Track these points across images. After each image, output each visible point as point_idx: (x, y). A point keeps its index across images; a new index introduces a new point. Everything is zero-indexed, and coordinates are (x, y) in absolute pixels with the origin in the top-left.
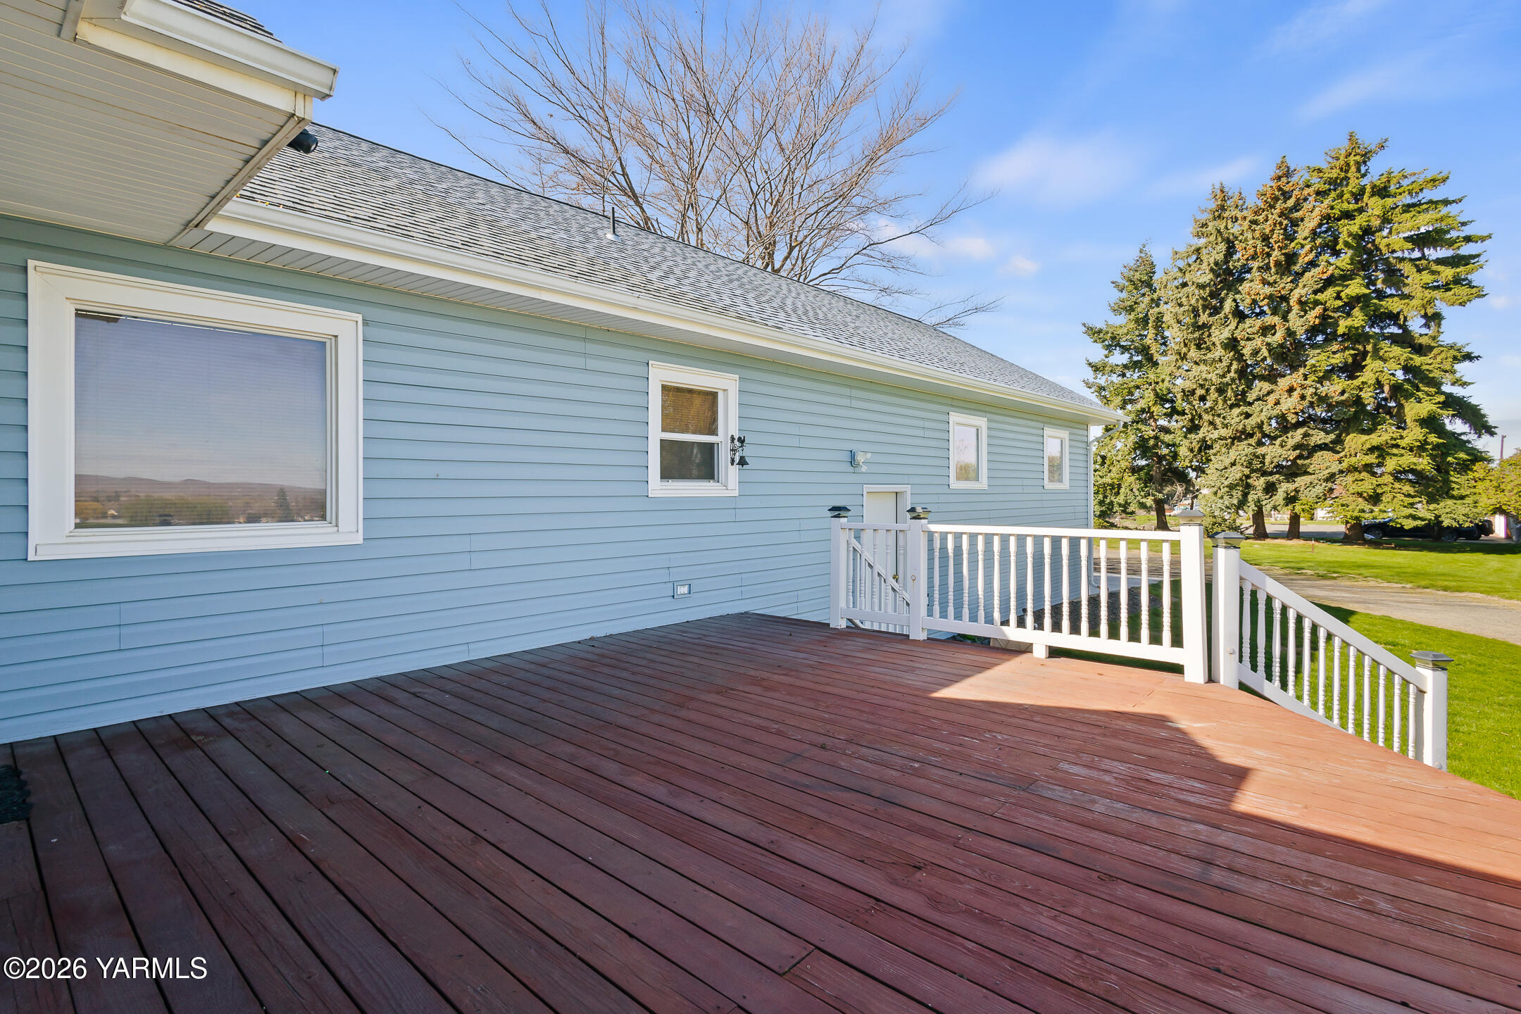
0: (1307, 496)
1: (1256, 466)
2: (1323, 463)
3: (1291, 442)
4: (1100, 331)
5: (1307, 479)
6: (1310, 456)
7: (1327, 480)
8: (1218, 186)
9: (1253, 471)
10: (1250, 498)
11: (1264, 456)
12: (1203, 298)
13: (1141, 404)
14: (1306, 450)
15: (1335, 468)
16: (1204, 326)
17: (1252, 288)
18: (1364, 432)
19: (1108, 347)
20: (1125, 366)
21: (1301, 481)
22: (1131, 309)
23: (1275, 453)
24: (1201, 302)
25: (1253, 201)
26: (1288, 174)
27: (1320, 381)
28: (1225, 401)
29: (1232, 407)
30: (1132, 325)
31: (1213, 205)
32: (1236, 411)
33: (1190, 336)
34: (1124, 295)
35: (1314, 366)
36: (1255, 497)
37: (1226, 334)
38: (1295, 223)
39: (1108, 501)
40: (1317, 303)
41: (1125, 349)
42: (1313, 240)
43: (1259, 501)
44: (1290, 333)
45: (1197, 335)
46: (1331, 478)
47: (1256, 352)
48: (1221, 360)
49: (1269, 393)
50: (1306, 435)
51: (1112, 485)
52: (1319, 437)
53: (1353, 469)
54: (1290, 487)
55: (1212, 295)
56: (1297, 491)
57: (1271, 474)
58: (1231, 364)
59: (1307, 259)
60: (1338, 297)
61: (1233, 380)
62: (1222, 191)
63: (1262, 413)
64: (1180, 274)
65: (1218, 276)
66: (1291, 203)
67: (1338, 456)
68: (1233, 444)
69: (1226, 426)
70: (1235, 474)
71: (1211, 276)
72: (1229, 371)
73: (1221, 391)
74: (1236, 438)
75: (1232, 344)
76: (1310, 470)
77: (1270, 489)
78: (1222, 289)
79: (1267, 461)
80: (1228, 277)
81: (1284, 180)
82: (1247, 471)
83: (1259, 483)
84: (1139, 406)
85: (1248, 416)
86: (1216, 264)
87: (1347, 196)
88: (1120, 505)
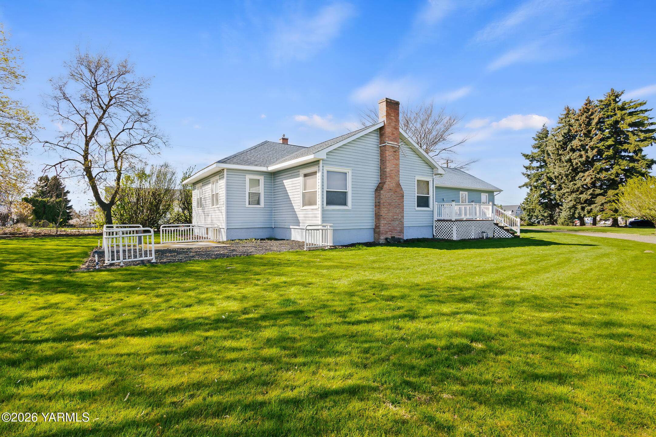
0: (595, 211)
1: (578, 201)
2: (600, 200)
3: (589, 193)
4: (528, 155)
5: (595, 205)
6: (596, 198)
7: (601, 205)
8: (566, 107)
9: (577, 203)
10: (576, 212)
11: (580, 198)
12: (560, 145)
13: (543, 181)
14: (594, 196)
15: (603, 201)
16: (561, 155)
17: (575, 143)
18: (614, 189)
19: (531, 161)
20: (537, 167)
21: (593, 206)
22: (539, 147)
23: (584, 197)
24: (560, 147)
25: (578, 112)
26: (590, 102)
27: (598, 173)
28: (568, 180)
29: (570, 181)
30: (540, 153)
31: (565, 112)
32: (572, 183)
33: (556, 158)
34: (537, 142)
35: (596, 168)
36: (578, 212)
37: (568, 157)
38: (591, 120)
39: (531, 214)
40: (597, 147)
41: (538, 161)
42: (597, 126)
43: (579, 213)
44: (588, 157)
45: (559, 157)
46: (602, 205)
47: (577, 164)
48: (566, 166)
49: (583, 177)
50: (594, 191)
51: (533, 209)
52: (598, 191)
53: (610, 201)
54: (589, 208)
55: (564, 144)
56: (591, 209)
57: (583, 204)
58: (570, 167)
59: (594, 133)
60: (604, 145)
61: (570, 173)
62: (568, 108)
63: (579, 184)
64: (553, 137)
65: (565, 138)
66: (590, 113)
67: (604, 197)
68: (571, 194)
69: (568, 188)
70: (571, 204)
71: (563, 138)
72: (569, 170)
73: (567, 176)
74: (572, 192)
75: (570, 160)
76: (596, 202)
77: (583, 209)
78: (568, 142)
79: (581, 199)
80: (569, 137)
81: (588, 105)
82: (575, 203)
83: (579, 206)
84: (542, 181)
85: (575, 184)
86: (564, 133)
87: (610, 110)
88: (535, 216)
